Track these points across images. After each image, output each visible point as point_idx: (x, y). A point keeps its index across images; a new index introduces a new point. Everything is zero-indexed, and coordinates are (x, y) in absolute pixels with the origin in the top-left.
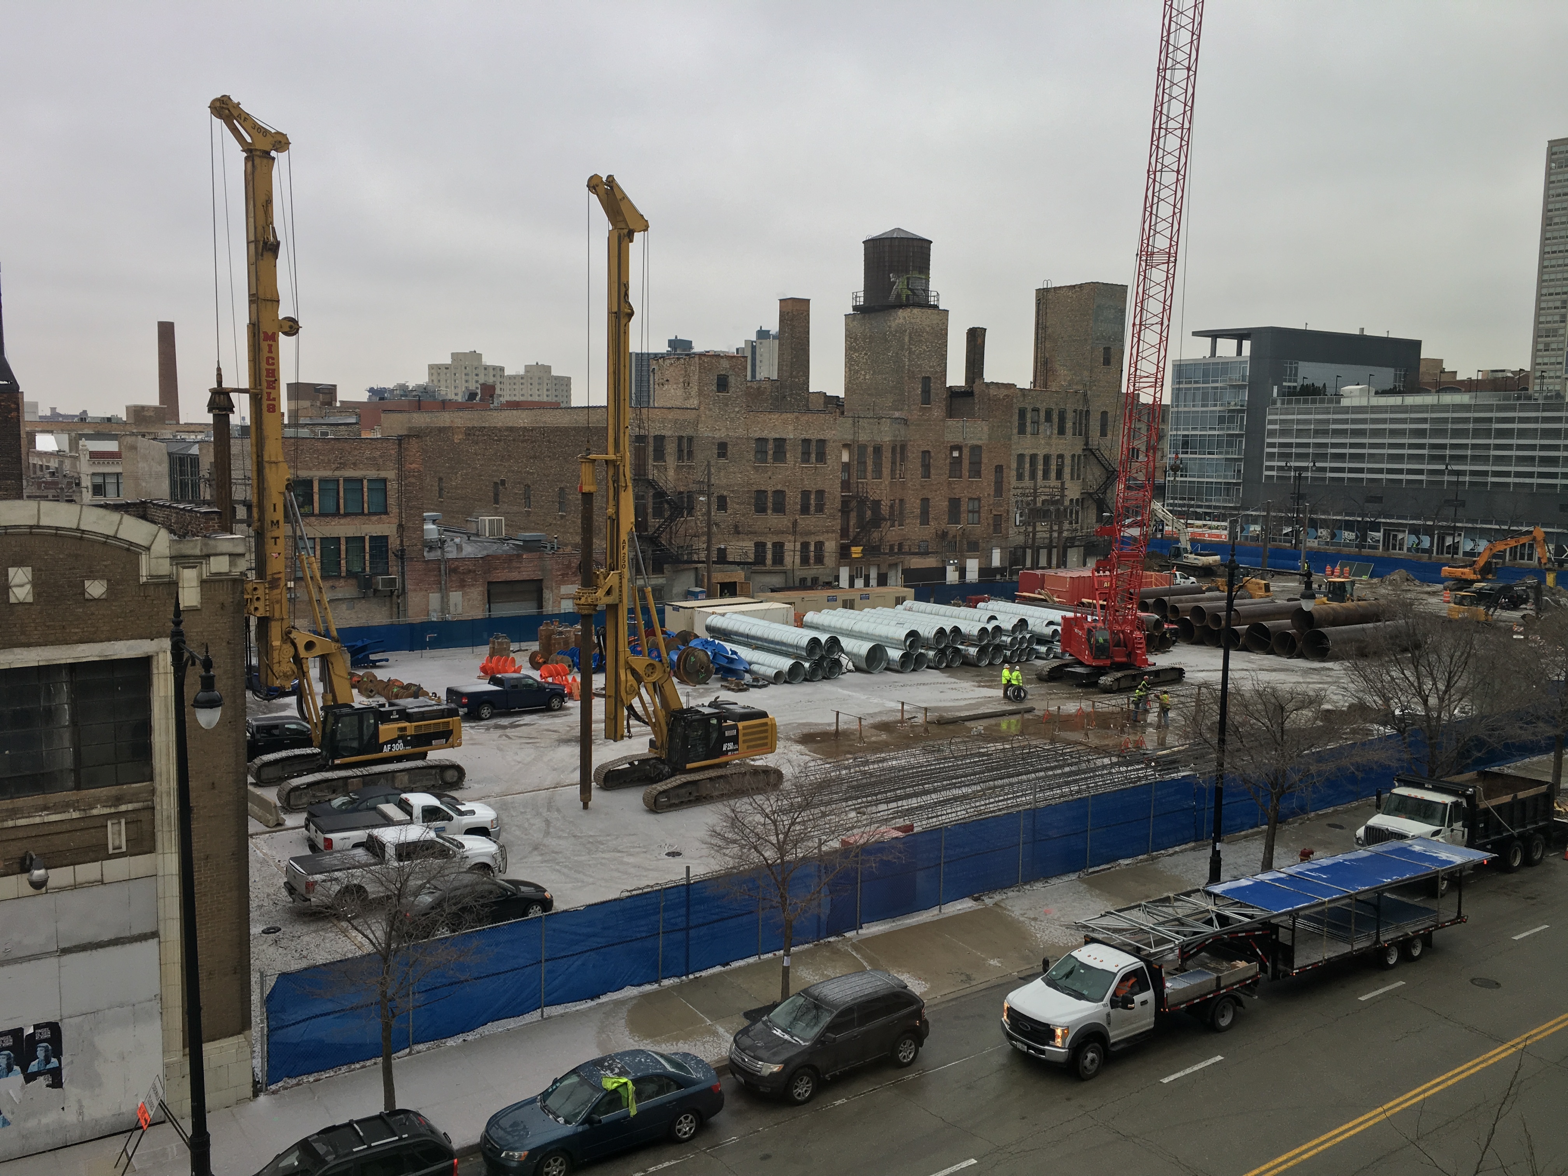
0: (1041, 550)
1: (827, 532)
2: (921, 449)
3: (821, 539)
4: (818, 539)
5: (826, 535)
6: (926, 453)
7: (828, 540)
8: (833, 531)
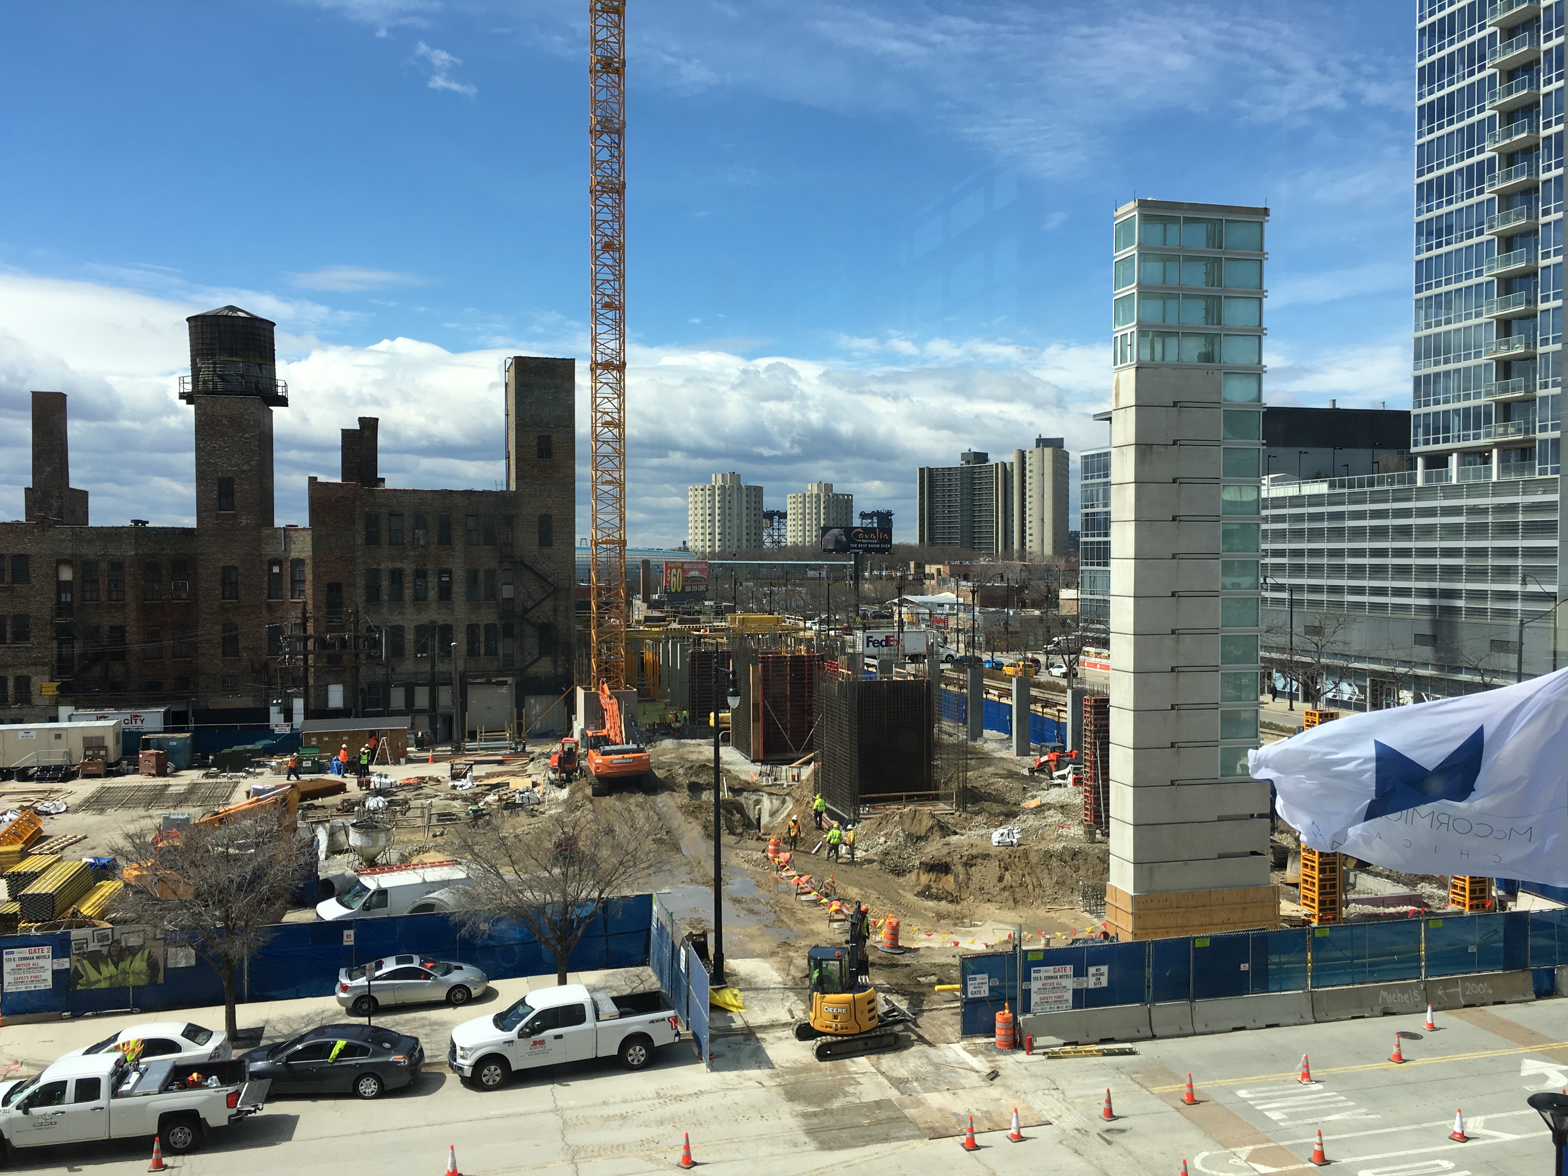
0: (418, 689)
1: (35, 665)
2: (221, 564)
3: (25, 672)
4: (19, 672)
5: (33, 669)
6: (227, 571)
7: (37, 674)
8: (45, 664)
